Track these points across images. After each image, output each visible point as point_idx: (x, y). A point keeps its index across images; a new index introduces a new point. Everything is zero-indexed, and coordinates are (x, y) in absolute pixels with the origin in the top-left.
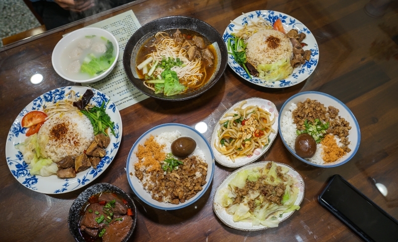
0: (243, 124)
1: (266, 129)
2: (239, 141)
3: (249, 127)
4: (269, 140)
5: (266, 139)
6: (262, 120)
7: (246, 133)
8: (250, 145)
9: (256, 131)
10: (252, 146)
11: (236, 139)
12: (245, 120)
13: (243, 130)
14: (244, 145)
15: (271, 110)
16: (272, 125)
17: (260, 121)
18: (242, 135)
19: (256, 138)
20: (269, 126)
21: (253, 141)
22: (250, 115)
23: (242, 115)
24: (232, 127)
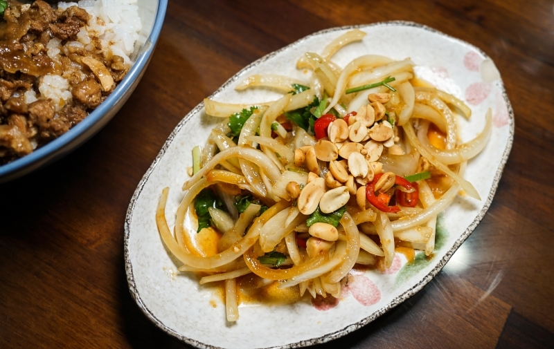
0: (320, 133)
1: (436, 179)
2: (282, 214)
3: (343, 150)
4: (438, 237)
5: (424, 225)
6: (423, 130)
7: (320, 182)
8: (336, 244)
9: (378, 176)
10: (342, 251)
11: (266, 203)
12: (334, 114)
13: (313, 161)
14: (302, 239)
15: (476, 93)
16: (470, 161)
17: (409, 132)
18: (301, 187)
19: (369, 215)
20: (454, 167)
21: (351, 226)
22: (364, 96)
23: (326, 94)
24: (266, 140)
